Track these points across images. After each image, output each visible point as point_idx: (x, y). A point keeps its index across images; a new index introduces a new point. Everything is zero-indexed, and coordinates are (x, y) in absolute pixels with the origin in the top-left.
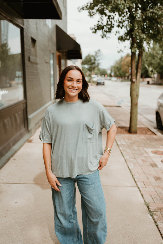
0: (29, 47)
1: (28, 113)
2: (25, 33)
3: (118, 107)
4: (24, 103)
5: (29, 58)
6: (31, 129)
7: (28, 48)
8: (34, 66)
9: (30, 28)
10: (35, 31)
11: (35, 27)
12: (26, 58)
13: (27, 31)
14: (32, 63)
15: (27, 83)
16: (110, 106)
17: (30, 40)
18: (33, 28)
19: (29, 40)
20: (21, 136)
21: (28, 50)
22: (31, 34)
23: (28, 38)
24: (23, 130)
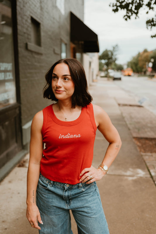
0: (27, 29)
1: (23, 121)
2: (18, 8)
3: (140, 106)
4: (16, 108)
5: (26, 45)
6: (27, 144)
7: (25, 31)
8: (36, 56)
9: (28, 4)
10: (39, 11)
11: (38, 5)
12: (21, 44)
13: (24, 6)
14: (31, 52)
15: (22, 79)
16: (131, 106)
17: (29, 21)
18: (35, 6)
19: (26, 21)
20: (9, 157)
21: (25, 33)
22: (31, 12)
23: (25, 18)
24: (14, 146)
